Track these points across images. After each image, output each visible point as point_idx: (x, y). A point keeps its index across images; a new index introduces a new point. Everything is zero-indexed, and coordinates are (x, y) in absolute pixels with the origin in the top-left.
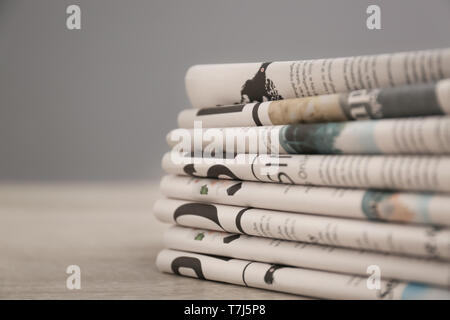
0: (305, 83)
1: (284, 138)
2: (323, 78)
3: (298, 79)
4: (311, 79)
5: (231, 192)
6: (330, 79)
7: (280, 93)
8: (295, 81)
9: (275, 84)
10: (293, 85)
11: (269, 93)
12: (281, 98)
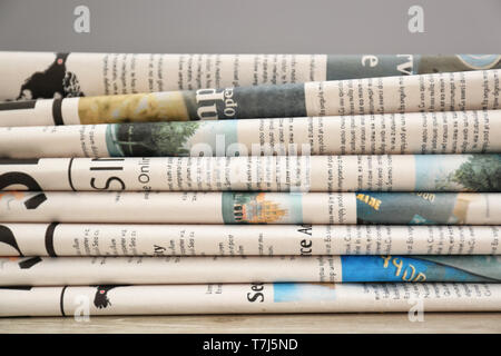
0: (123, 79)
1: (115, 139)
2: (151, 74)
3: (115, 75)
4: (133, 75)
5: (32, 205)
6: (160, 76)
7: (82, 90)
8: (110, 76)
9: (78, 78)
10: (106, 81)
11: (67, 89)
12: (82, 95)
